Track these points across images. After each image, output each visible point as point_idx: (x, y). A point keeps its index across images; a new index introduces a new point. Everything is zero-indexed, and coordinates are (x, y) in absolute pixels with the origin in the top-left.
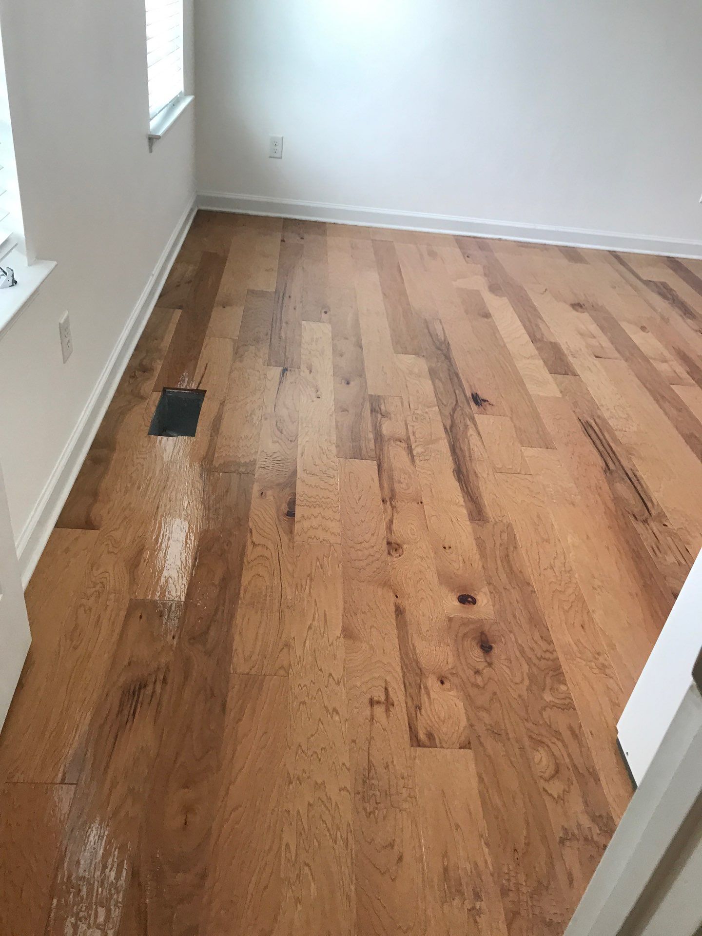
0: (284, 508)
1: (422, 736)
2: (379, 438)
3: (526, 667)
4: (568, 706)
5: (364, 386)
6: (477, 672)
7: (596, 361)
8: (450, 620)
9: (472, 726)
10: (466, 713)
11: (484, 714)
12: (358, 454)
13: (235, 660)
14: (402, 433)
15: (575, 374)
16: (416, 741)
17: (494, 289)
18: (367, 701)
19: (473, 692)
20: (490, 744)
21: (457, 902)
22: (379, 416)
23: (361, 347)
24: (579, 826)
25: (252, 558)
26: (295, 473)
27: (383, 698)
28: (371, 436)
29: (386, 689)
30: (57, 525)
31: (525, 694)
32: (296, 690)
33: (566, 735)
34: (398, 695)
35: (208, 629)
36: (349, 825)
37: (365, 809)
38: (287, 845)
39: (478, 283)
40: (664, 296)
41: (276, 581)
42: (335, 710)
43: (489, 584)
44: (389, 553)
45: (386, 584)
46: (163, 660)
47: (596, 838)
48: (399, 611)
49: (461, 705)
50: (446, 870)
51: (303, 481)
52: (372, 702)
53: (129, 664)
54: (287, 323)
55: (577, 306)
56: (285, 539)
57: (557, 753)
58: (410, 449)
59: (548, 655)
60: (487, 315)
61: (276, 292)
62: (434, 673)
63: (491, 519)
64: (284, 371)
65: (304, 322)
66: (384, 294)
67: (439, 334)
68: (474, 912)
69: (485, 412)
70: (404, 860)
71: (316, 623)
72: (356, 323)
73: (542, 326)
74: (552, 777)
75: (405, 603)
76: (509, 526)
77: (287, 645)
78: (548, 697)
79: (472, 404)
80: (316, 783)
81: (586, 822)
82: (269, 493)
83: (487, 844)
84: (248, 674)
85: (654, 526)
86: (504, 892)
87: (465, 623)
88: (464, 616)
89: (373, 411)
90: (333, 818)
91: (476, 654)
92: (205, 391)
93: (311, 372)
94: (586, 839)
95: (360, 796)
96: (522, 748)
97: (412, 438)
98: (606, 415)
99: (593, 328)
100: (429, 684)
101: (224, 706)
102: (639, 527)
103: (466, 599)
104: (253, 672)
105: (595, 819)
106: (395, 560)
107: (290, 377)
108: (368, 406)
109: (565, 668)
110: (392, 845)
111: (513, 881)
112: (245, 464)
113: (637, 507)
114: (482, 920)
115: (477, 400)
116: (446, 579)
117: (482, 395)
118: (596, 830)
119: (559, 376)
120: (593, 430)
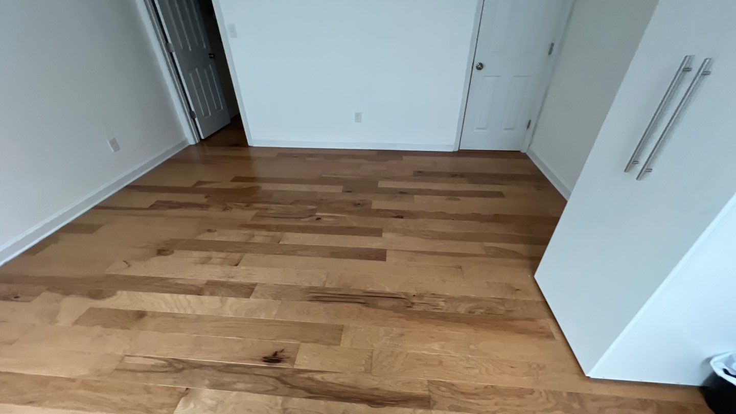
7: (241, 268)
15: (256, 285)
17: (97, 295)
39: (76, 304)
55: (161, 252)
60: (141, 315)
63: (427, 393)
67: (153, 363)
69: (291, 358)
73: (180, 282)
79: (278, 365)
85: (416, 301)
98: (307, 285)
99: (196, 255)
102: (416, 308)
113: (401, 303)
115: (274, 359)
117: (269, 354)
119: (253, 294)
120: (320, 296)
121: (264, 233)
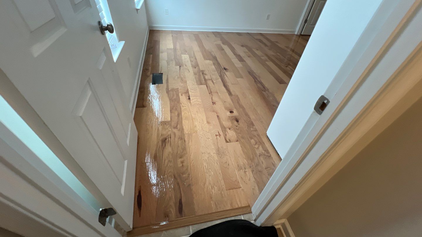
0: (188, 98)
1: (228, 140)
2: (205, 80)
3: (246, 124)
4: (256, 130)
5: (199, 68)
6: (237, 126)
7: (249, 58)
8: (229, 117)
9: (237, 137)
10: (236, 135)
11: (239, 134)
12: (201, 84)
13: (185, 131)
14: (210, 78)
15: (245, 61)
16: (227, 142)
17: (223, 43)
18: (215, 135)
19: (236, 130)
20: (242, 140)
21: (241, 171)
22: (204, 75)
23: (196, 59)
24: (262, 153)
25: (183, 109)
26: (188, 90)
27: (218, 134)
28: (203, 79)
29: (219, 132)
30: (136, 107)
31: (247, 129)
32: (200, 135)
33: (257, 136)
34: (221, 133)
35: (177, 125)
36: (217, 160)
37: (219, 156)
38: (205, 166)
39: (220, 42)
40: (260, 42)
41: (190, 114)
42: (209, 138)
43: (236, 108)
44: (213, 105)
45: (214, 111)
46: (169, 133)
47: (266, 154)
48: (218, 116)
49: (235, 133)
50: (238, 165)
51: (190, 91)
52: (216, 135)
53: (162, 135)
54: (178, 55)
55: (242, 46)
56: (189, 104)
57: (256, 140)
58: (213, 82)
59: (250, 121)
60: (223, 50)
61: (174, 48)
62: (228, 128)
63: (233, 95)
64: (180, 67)
65: (182, 55)
66: (199, 47)
67: (214, 55)
68: (245, 172)
69: (227, 71)
70: (229, 164)
71: (200, 121)
72: (194, 54)
73: (236, 51)
74: (255, 145)
75: (219, 115)
76: (237, 95)
77: (195, 126)
78: (252, 129)
79: (225, 70)
80: (208, 153)
81: (263, 152)
82: (183, 95)
83: (245, 159)
84: (188, 134)
85: (267, 92)
86: (250, 167)
87: (232, 117)
88: (231, 115)
89: (203, 74)
90: (213, 159)
91: (236, 123)
92: (163, 73)
93: (186, 66)
94: (264, 155)
95: (218, 154)
96: (248, 140)
97: (213, 79)
98: (253, 70)
99: (247, 50)
100: (227, 130)
101: (185, 141)
102: (264, 93)
103: (231, 112)
104: (189, 133)
105: (265, 151)
106: (215, 106)
107: (182, 68)
108: (201, 73)
109: (254, 123)
110: (226, 162)
111: (251, 165)
112: (176, 89)
113: (263, 89)
114: (247, 173)
115: (225, 69)
116: (226, 108)
117: (226, 67)
118: (265, 153)
119: (242, 62)
120: (251, 73)
121: (266, 58)
